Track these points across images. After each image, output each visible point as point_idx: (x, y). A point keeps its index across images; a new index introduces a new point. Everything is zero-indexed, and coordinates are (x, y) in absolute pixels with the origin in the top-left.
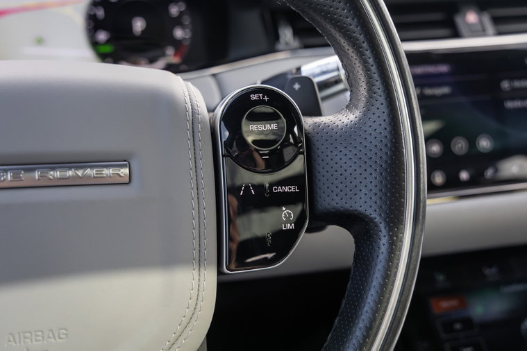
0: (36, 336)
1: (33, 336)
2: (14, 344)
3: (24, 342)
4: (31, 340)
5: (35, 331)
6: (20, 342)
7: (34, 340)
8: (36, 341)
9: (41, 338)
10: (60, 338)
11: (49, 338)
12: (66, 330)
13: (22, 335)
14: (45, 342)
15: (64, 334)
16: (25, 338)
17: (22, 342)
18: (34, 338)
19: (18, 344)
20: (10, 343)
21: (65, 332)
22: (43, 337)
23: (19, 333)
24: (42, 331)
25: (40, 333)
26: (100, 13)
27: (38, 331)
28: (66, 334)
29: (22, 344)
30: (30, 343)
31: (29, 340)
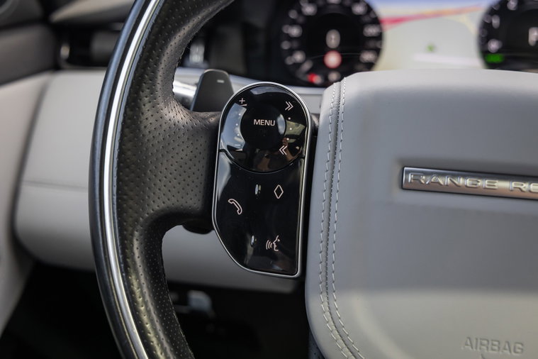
0: (493, 345)
1: (490, 344)
2: (471, 349)
3: (480, 349)
4: (487, 348)
5: (492, 340)
6: (476, 348)
7: (490, 348)
8: (493, 350)
9: (496, 348)
10: (515, 352)
11: (505, 349)
12: (522, 344)
13: (479, 341)
14: (501, 353)
15: (519, 348)
16: (482, 344)
17: (478, 347)
18: (490, 346)
19: (475, 350)
20: (466, 347)
21: (520, 346)
22: (499, 348)
23: (477, 339)
24: (498, 341)
25: (496, 343)
26: (496, 22)
27: (496, 341)
28: (522, 349)
29: (478, 350)
30: (486, 351)
31: (484, 348)
